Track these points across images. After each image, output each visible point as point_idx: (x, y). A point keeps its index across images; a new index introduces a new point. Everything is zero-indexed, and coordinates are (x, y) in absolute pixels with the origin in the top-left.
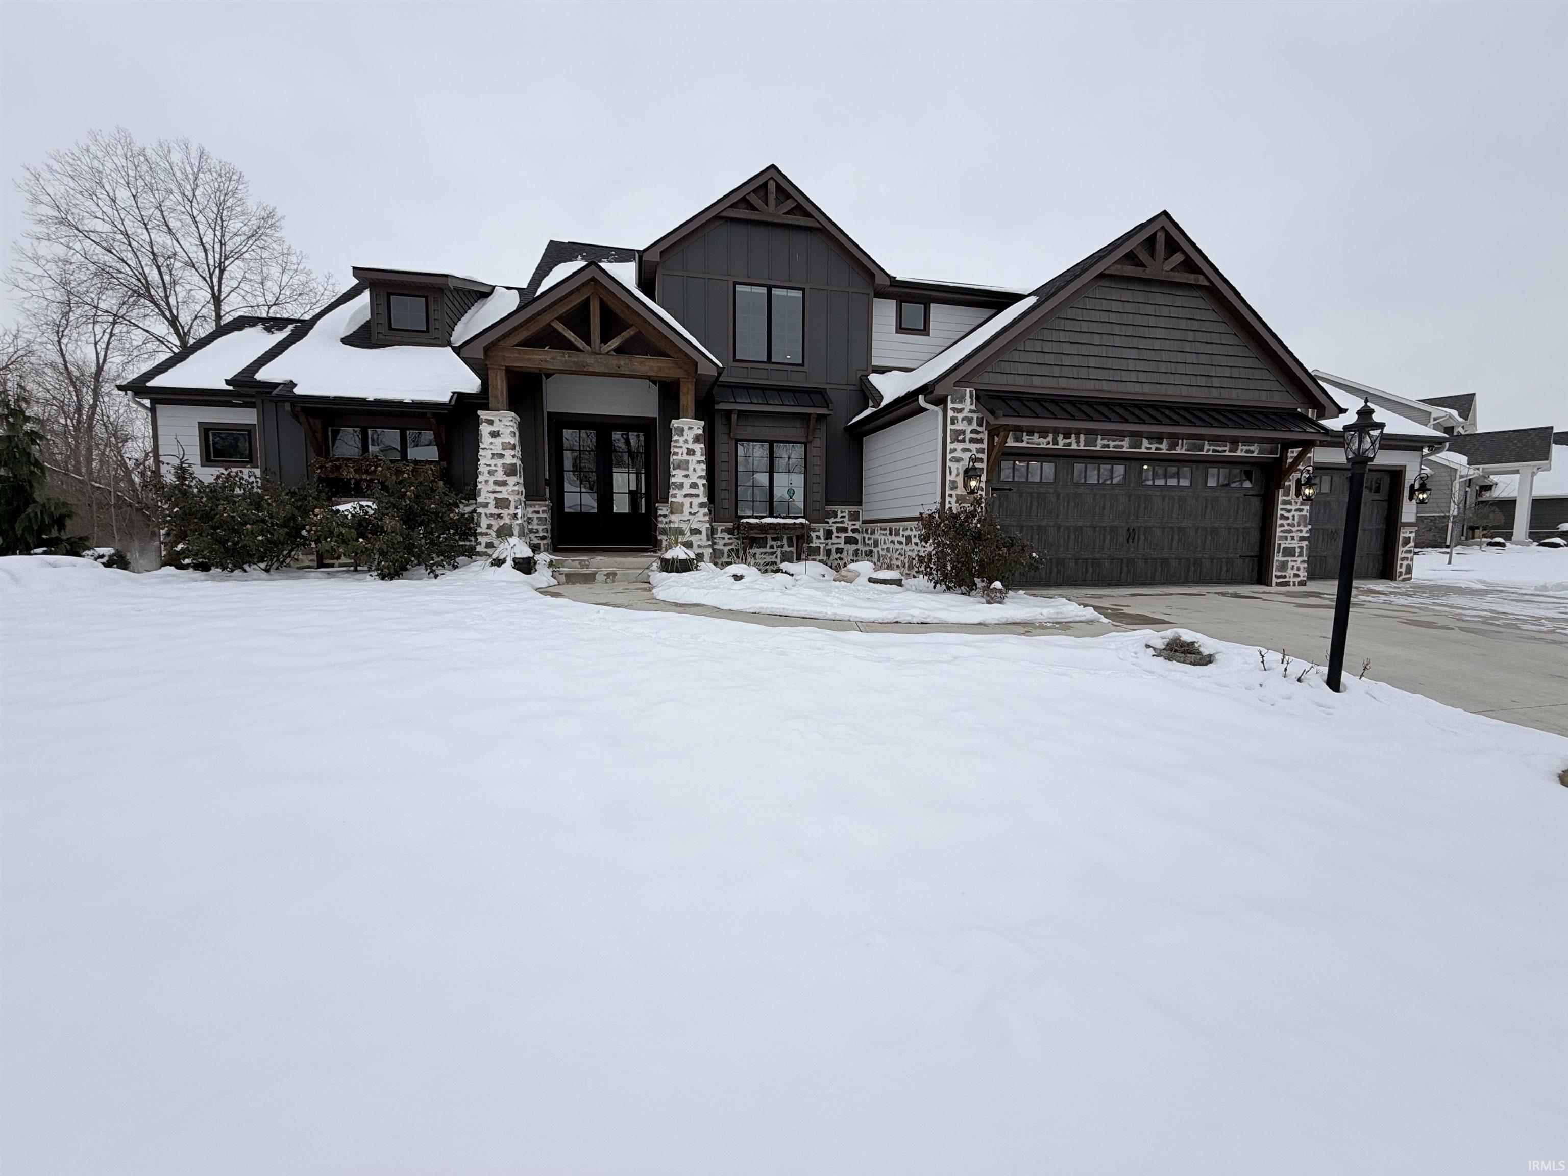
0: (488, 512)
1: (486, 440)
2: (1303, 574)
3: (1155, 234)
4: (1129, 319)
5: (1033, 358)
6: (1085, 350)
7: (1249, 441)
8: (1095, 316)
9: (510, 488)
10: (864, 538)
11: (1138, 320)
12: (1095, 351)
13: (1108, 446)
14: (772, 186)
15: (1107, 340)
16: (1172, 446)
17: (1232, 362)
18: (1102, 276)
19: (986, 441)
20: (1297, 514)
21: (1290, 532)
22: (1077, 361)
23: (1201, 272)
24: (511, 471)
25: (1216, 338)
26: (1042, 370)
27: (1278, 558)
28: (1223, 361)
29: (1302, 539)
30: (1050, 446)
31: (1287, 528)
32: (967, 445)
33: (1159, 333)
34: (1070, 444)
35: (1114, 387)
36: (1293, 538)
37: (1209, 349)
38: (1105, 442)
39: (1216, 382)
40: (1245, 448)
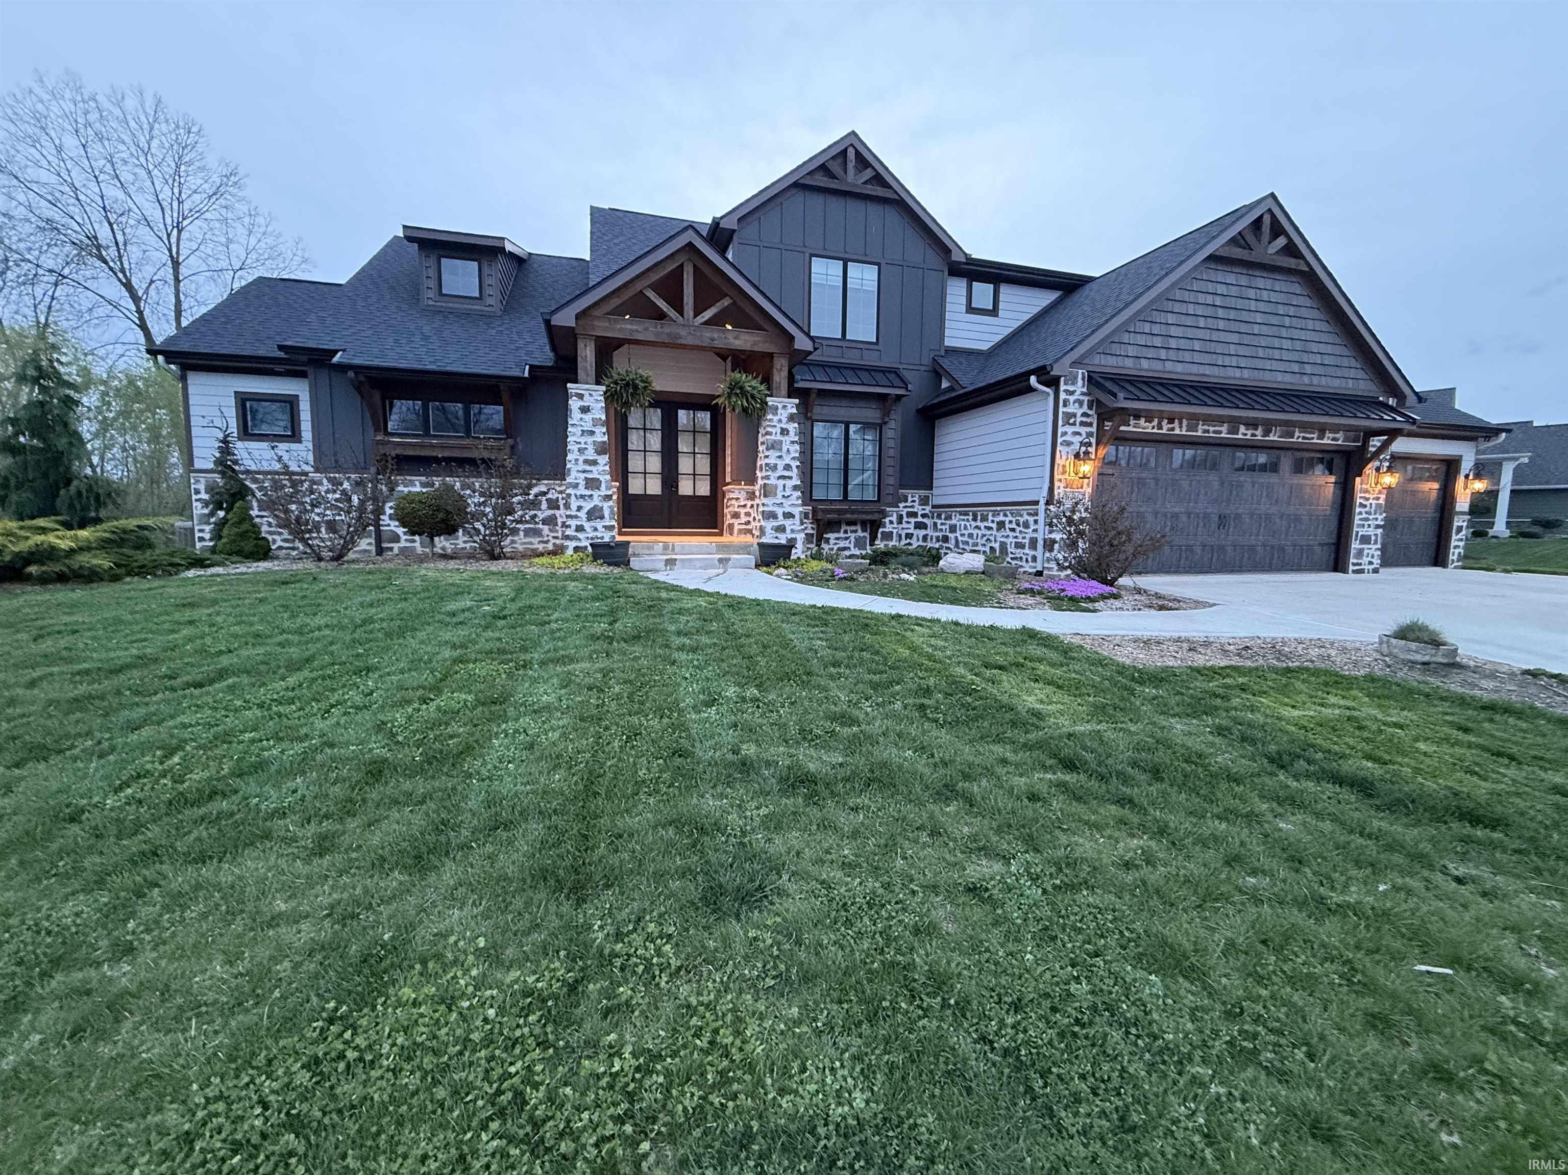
0: (578, 493)
1: (575, 416)
2: (1377, 561)
3: (1261, 217)
4: (1232, 302)
5: (1141, 339)
6: (1190, 333)
7: (1335, 429)
8: (1201, 298)
9: (601, 468)
10: (935, 524)
11: (1240, 304)
12: (1201, 334)
13: (1208, 431)
14: (851, 153)
15: (1211, 323)
16: (1267, 433)
17: (1323, 348)
18: (1212, 258)
19: (1095, 425)
20: (1374, 502)
21: (1367, 519)
22: (1183, 344)
23: (1302, 257)
24: (601, 449)
25: (1310, 324)
26: (1151, 353)
27: (1355, 545)
28: (1314, 347)
29: (1378, 527)
30: (1155, 431)
31: (1364, 516)
32: (1077, 429)
33: (1259, 318)
34: (1173, 429)
35: (1216, 371)
36: (1369, 526)
37: (1303, 335)
38: (1206, 427)
39: (1308, 369)
40: (1331, 435)
